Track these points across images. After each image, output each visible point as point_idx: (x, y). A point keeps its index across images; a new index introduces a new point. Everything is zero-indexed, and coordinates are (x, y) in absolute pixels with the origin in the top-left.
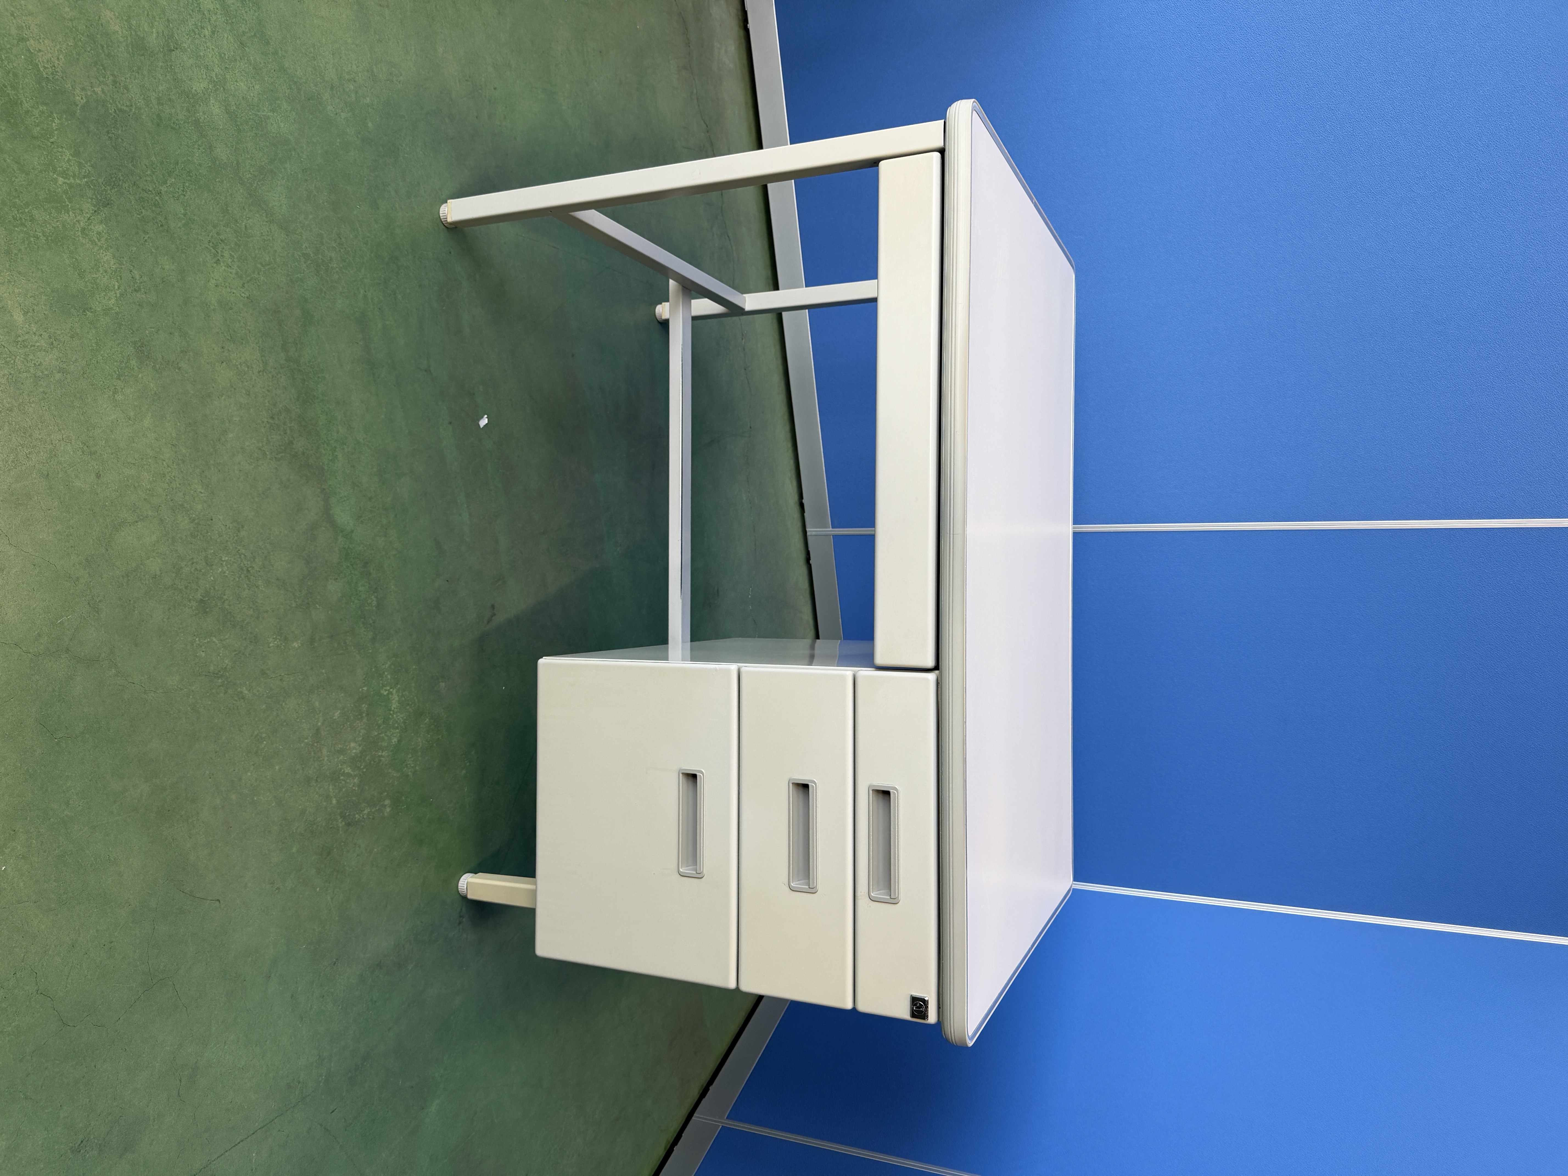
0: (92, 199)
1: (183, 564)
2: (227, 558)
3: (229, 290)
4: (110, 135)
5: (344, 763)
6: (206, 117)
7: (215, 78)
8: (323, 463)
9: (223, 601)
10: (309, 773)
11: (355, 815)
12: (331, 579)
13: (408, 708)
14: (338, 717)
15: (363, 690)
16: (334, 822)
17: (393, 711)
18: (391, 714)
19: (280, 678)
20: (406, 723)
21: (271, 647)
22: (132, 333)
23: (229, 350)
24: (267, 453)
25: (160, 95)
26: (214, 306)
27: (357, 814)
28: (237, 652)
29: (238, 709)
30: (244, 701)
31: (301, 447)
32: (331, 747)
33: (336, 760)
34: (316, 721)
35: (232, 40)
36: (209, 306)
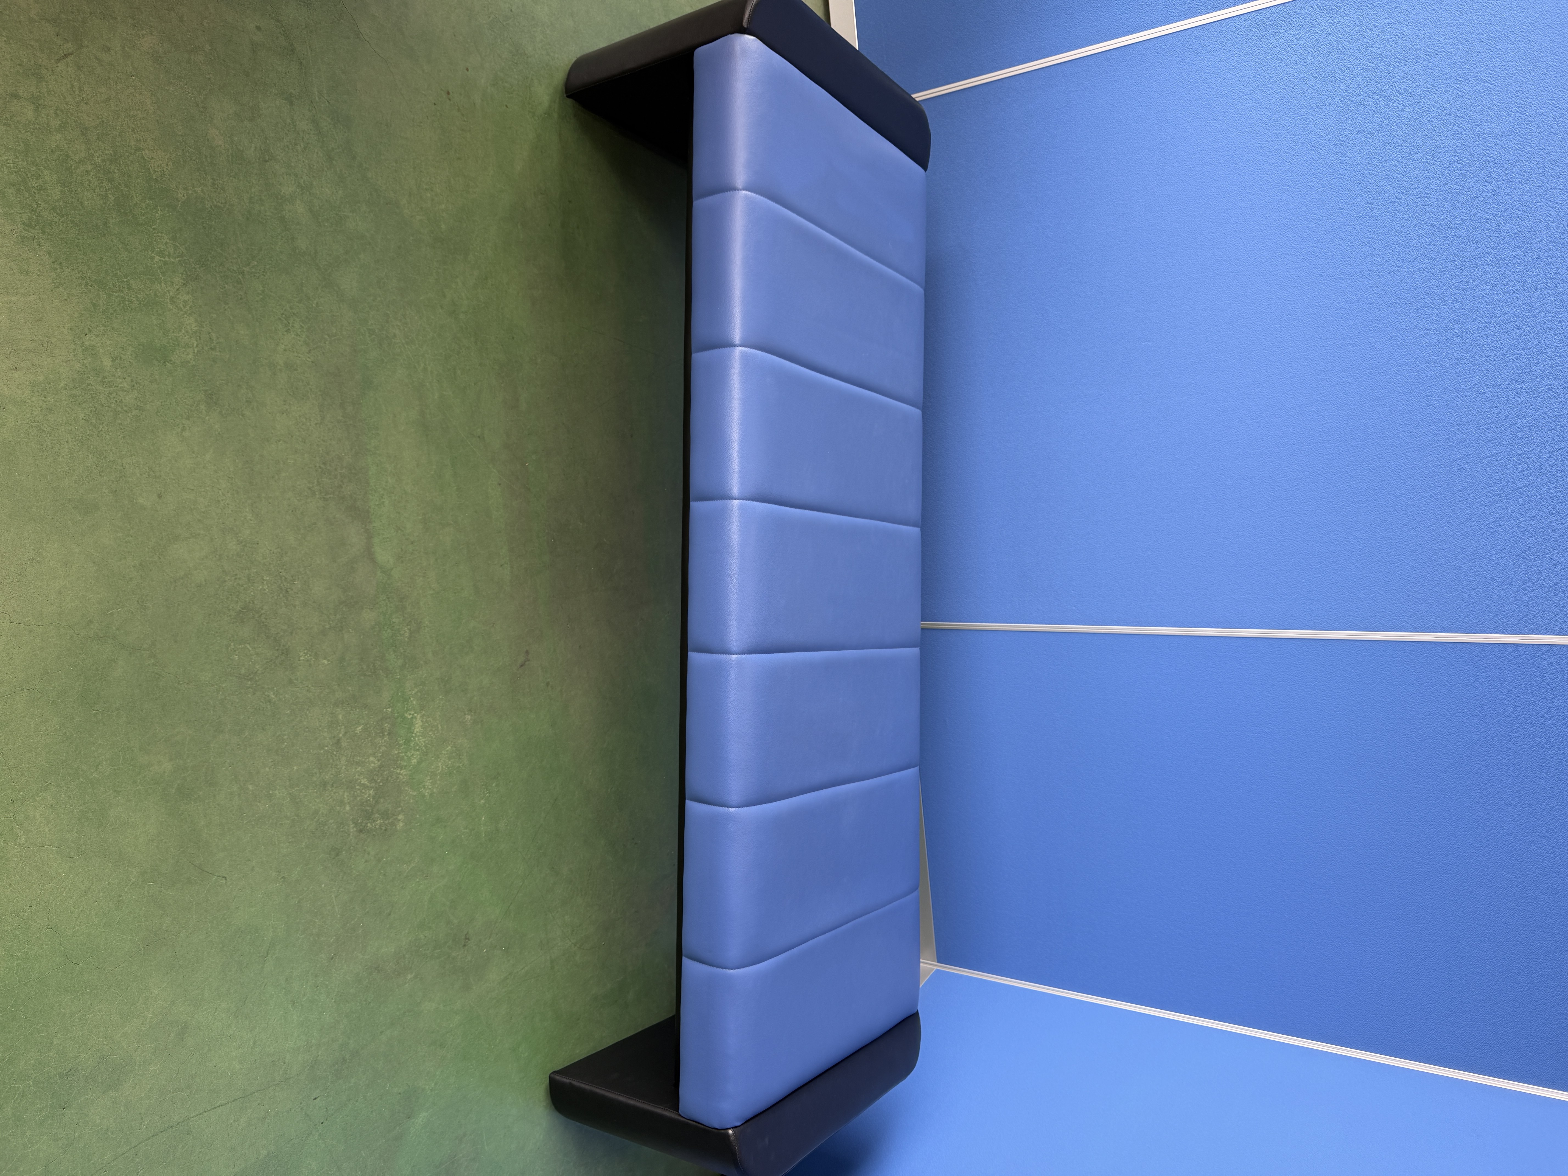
0: (182, 274)
1: (227, 578)
2: (268, 578)
3: (296, 354)
4: (204, 225)
5: (362, 774)
6: (291, 214)
7: (303, 184)
8: (370, 507)
9: (260, 614)
10: (326, 778)
11: (367, 824)
12: (366, 608)
13: (430, 733)
14: (360, 732)
15: (387, 710)
16: (346, 827)
17: (415, 734)
18: (413, 737)
19: (307, 688)
20: (427, 746)
21: (302, 660)
22: (204, 383)
23: (290, 404)
24: (317, 493)
25: (252, 195)
26: (281, 366)
27: (370, 823)
28: (268, 660)
29: (263, 710)
30: (270, 704)
31: (349, 491)
32: (350, 757)
33: (353, 770)
34: (338, 732)
35: (321, 155)
36: (276, 366)
